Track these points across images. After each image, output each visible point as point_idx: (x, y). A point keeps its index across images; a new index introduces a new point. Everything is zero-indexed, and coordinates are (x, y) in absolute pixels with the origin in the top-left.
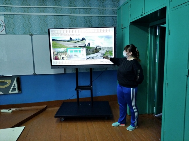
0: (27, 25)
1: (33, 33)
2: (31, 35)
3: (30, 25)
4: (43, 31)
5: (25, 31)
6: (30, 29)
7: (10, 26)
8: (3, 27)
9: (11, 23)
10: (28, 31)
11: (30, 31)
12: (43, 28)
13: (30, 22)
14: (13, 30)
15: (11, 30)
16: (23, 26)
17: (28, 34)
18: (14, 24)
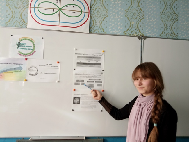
0: (135, 14)
1: (146, 34)
2: (142, 38)
3: (141, 15)
4: (168, 31)
5: (128, 27)
6: (140, 24)
7: (98, 12)
9: (101, 6)
11: (140, 28)
12: (169, 24)
13: (141, 6)
14: (103, 24)
15: (97, 23)
16: (125, 16)
17: (135, 35)
18: (105, 9)
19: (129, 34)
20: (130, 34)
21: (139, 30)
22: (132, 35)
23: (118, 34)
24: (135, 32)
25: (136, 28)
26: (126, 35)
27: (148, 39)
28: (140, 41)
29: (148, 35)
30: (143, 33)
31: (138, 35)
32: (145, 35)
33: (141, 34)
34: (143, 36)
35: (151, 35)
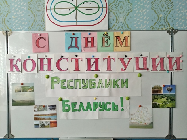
0: (163, 6)
2: (172, 32)
3: (170, 6)
5: (155, 21)
6: (169, 16)
7: (121, 8)
8: (105, 10)
10: (162, 22)
11: (169, 21)
14: (127, 19)
15: (121, 20)
16: (152, 8)
17: (164, 29)
18: (129, 3)
19: (156, 28)
20: (158, 29)
21: (168, 23)
22: (160, 29)
23: (144, 29)
24: (164, 26)
25: (165, 21)
26: (154, 29)
27: (179, 32)
28: (170, 35)
29: (178, 28)
30: (173, 26)
31: (168, 28)
32: (175, 29)
33: (170, 27)
34: (173, 30)
35: (182, 28)
